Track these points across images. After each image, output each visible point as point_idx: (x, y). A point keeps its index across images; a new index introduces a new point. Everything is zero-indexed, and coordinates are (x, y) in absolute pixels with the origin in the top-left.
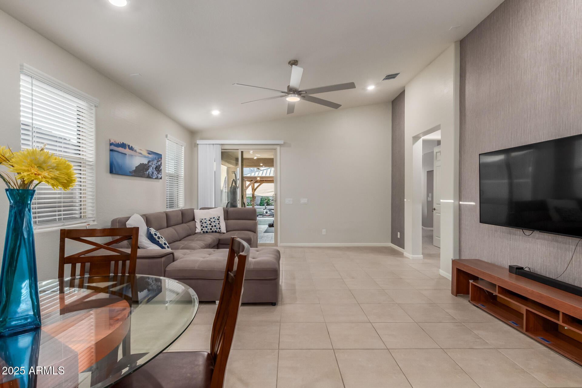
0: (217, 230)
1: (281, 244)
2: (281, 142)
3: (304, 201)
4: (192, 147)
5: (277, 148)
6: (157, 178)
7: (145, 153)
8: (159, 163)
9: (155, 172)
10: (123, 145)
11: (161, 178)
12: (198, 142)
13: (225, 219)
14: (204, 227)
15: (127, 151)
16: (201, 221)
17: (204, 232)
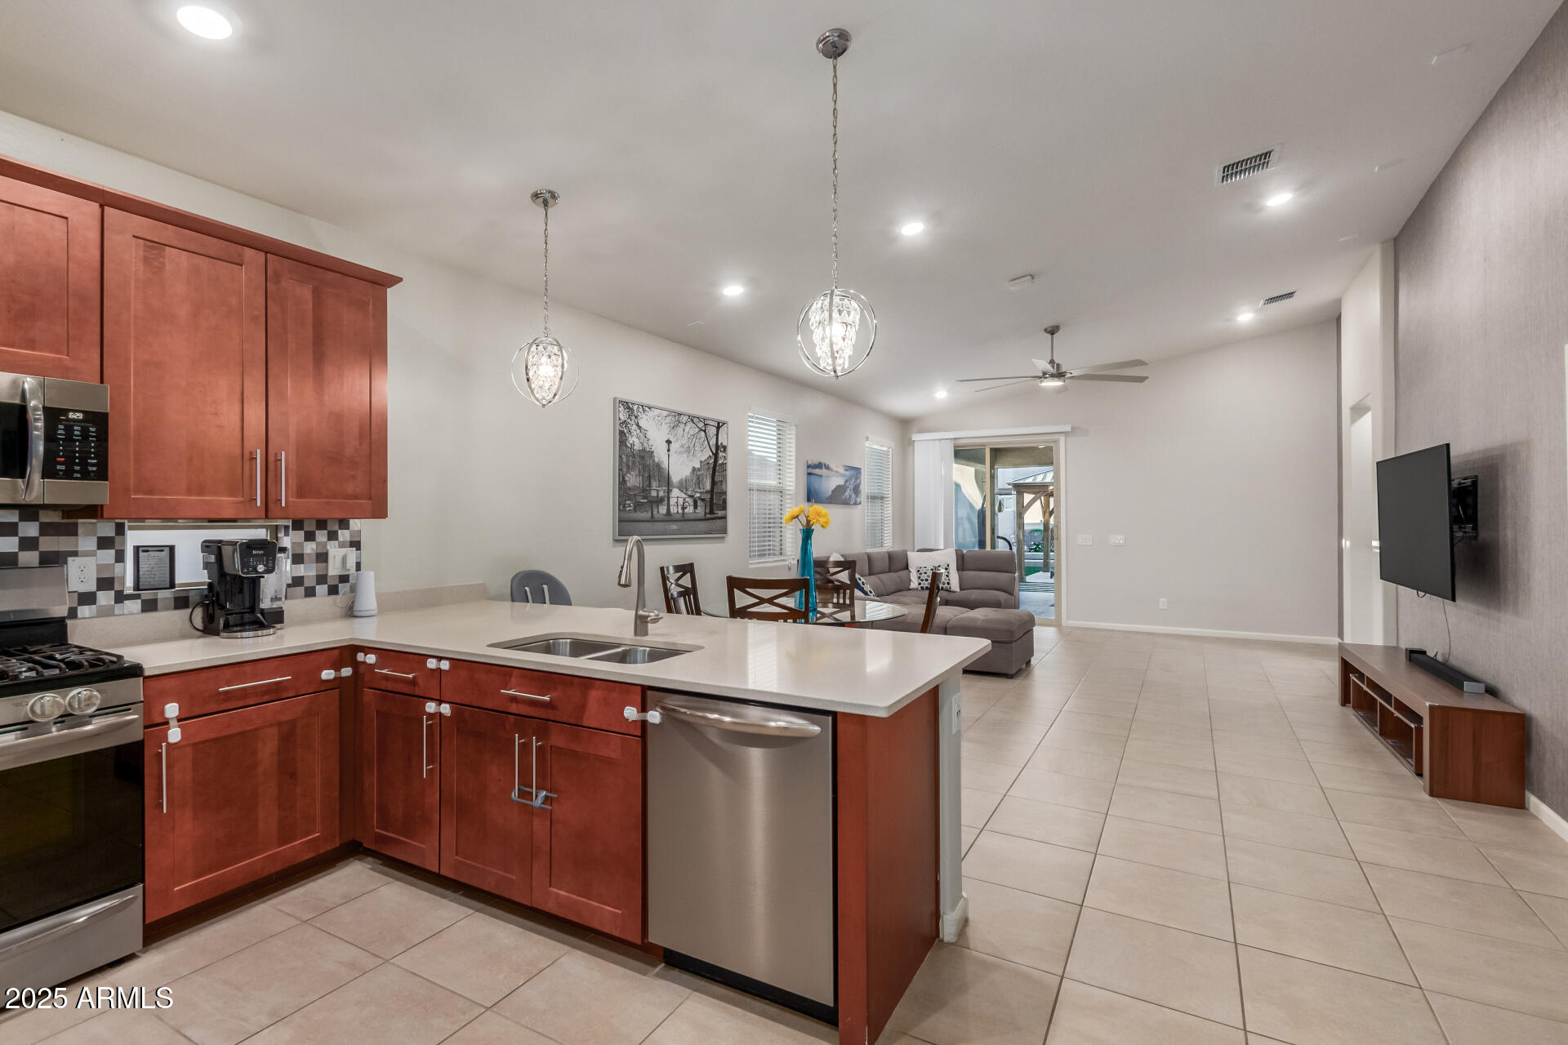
0: (944, 586)
1: (1069, 622)
2: (1068, 428)
3: (1119, 539)
4: (905, 445)
5: (1058, 439)
6: (855, 504)
7: (841, 470)
8: (858, 481)
9: (853, 496)
10: (819, 466)
11: (860, 504)
12: (915, 437)
13: (958, 570)
14: (922, 580)
15: (823, 472)
16: (918, 571)
17: (922, 588)
